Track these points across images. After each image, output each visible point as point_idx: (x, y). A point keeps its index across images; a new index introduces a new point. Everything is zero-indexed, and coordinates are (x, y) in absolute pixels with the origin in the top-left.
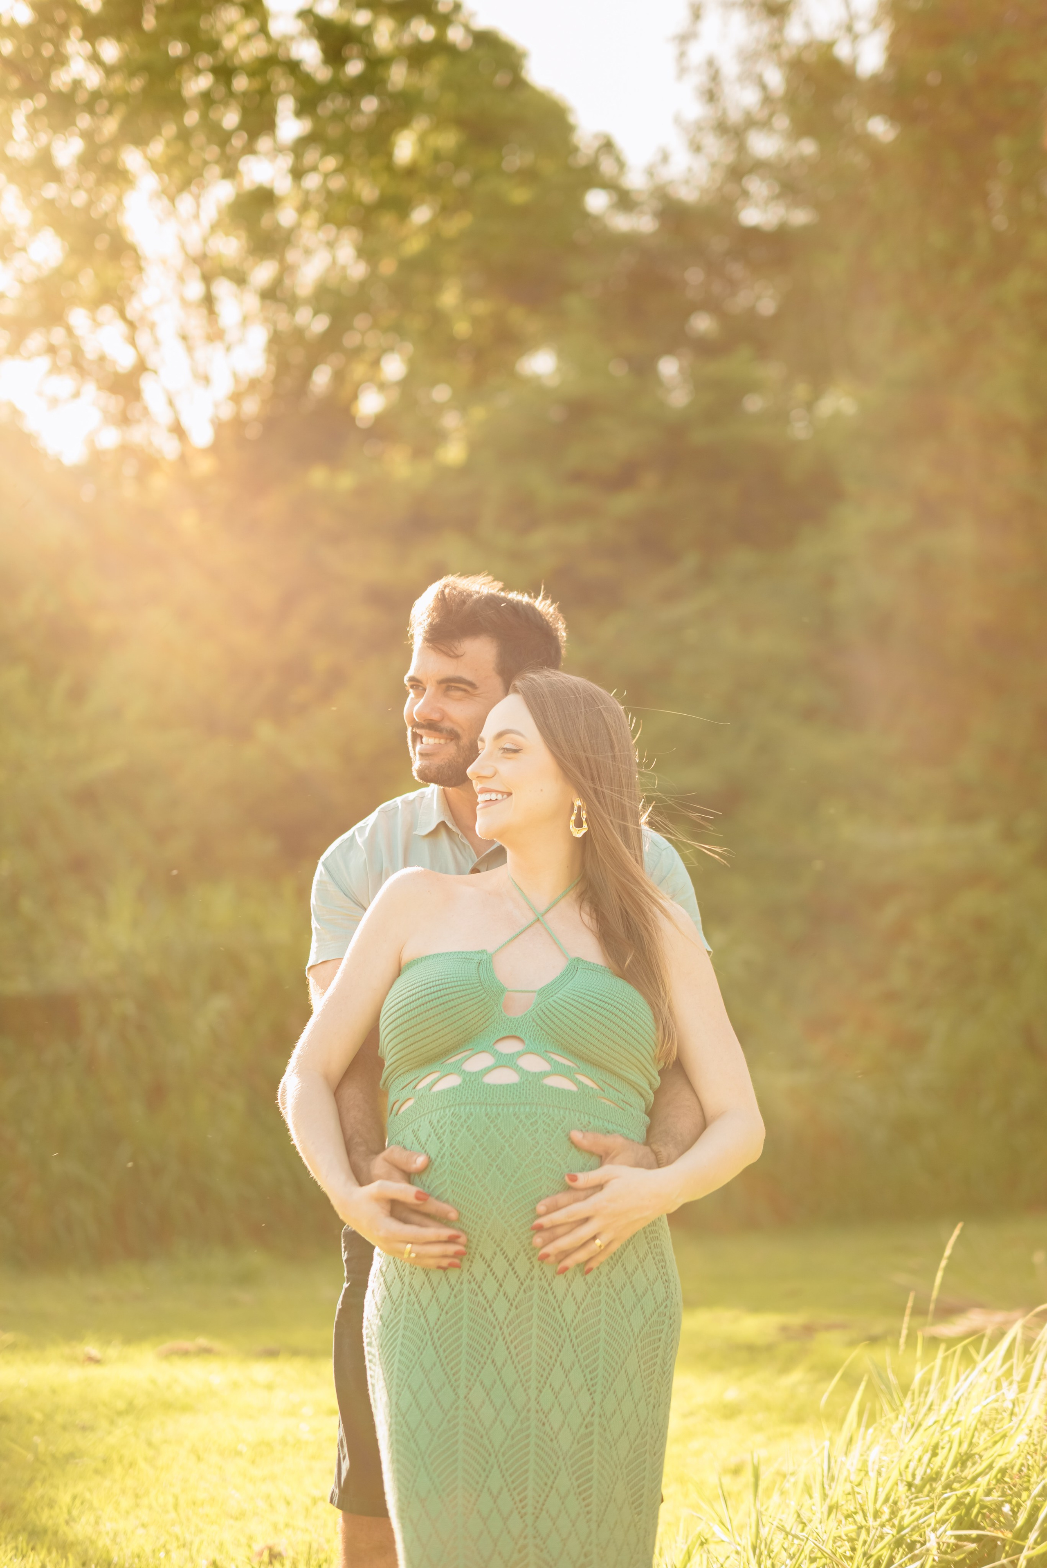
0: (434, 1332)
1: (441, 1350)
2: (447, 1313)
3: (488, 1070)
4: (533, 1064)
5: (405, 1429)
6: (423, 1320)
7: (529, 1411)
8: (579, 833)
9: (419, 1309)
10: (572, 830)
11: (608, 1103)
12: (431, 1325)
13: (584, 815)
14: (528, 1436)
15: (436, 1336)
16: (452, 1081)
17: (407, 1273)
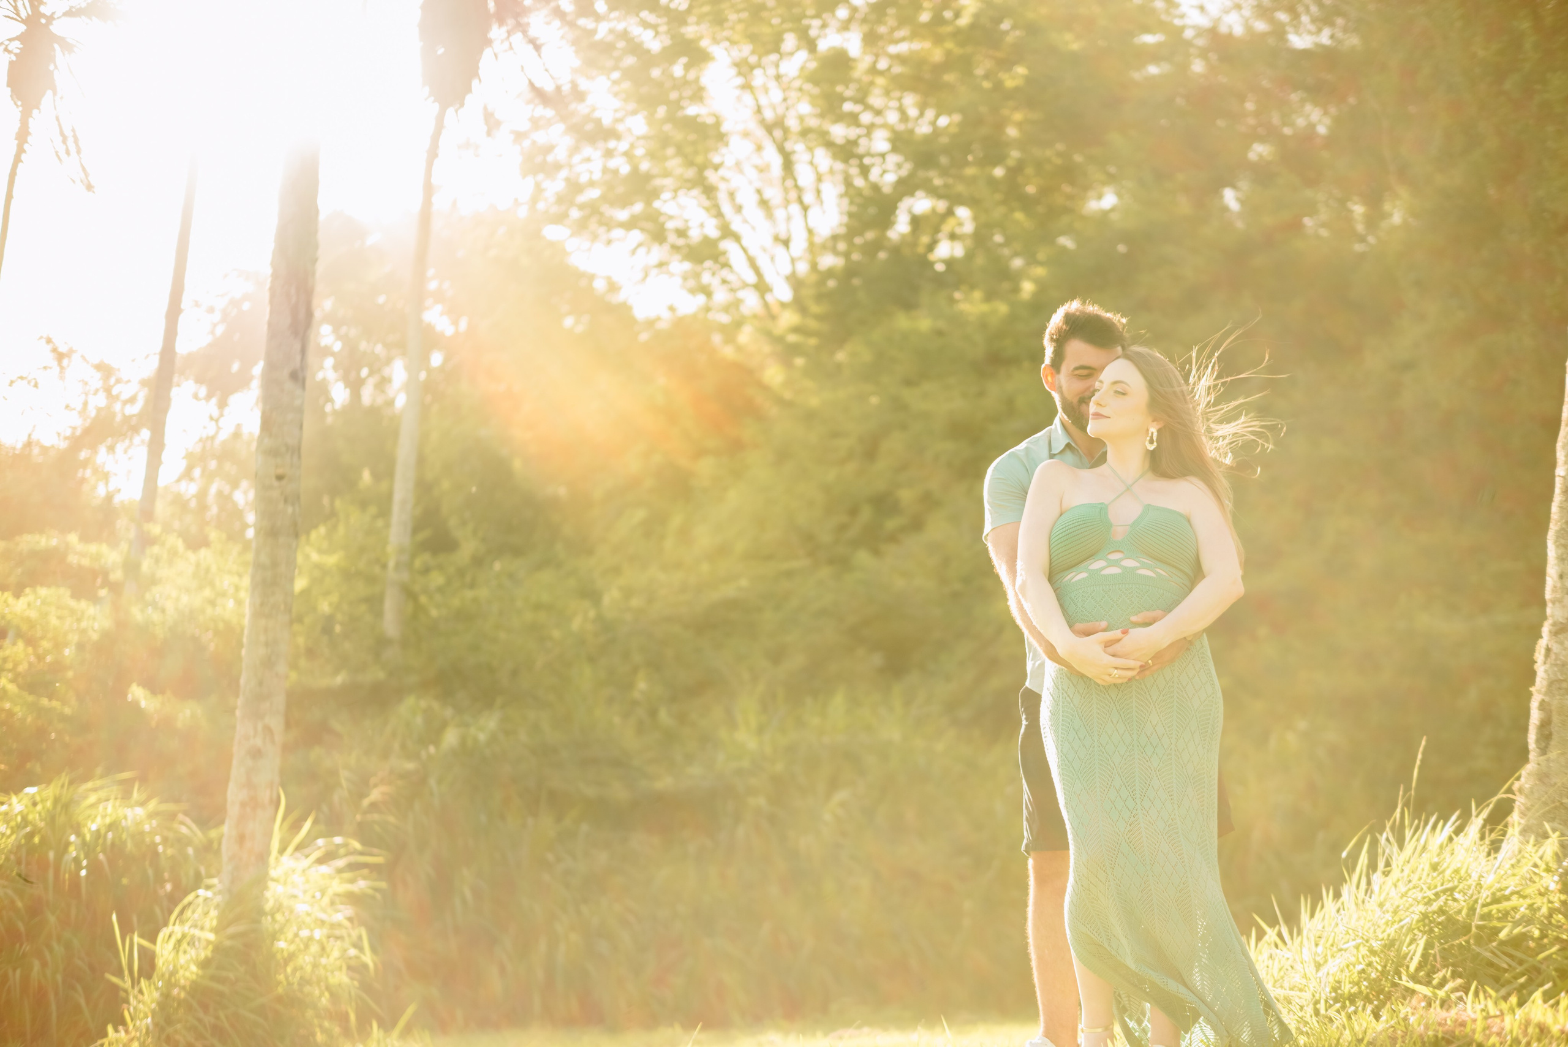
0: (1079, 709)
1: (1083, 718)
2: (1084, 698)
3: (1103, 568)
4: (1130, 563)
5: (1067, 762)
6: (1072, 705)
7: (1133, 746)
8: (1151, 447)
9: (1069, 700)
10: (1147, 446)
11: (1174, 584)
12: (1077, 706)
13: (1155, 438)
14: (1134, 759)
15: (1079, 711)
16: (1084, 575)
17: (1060, 683)
